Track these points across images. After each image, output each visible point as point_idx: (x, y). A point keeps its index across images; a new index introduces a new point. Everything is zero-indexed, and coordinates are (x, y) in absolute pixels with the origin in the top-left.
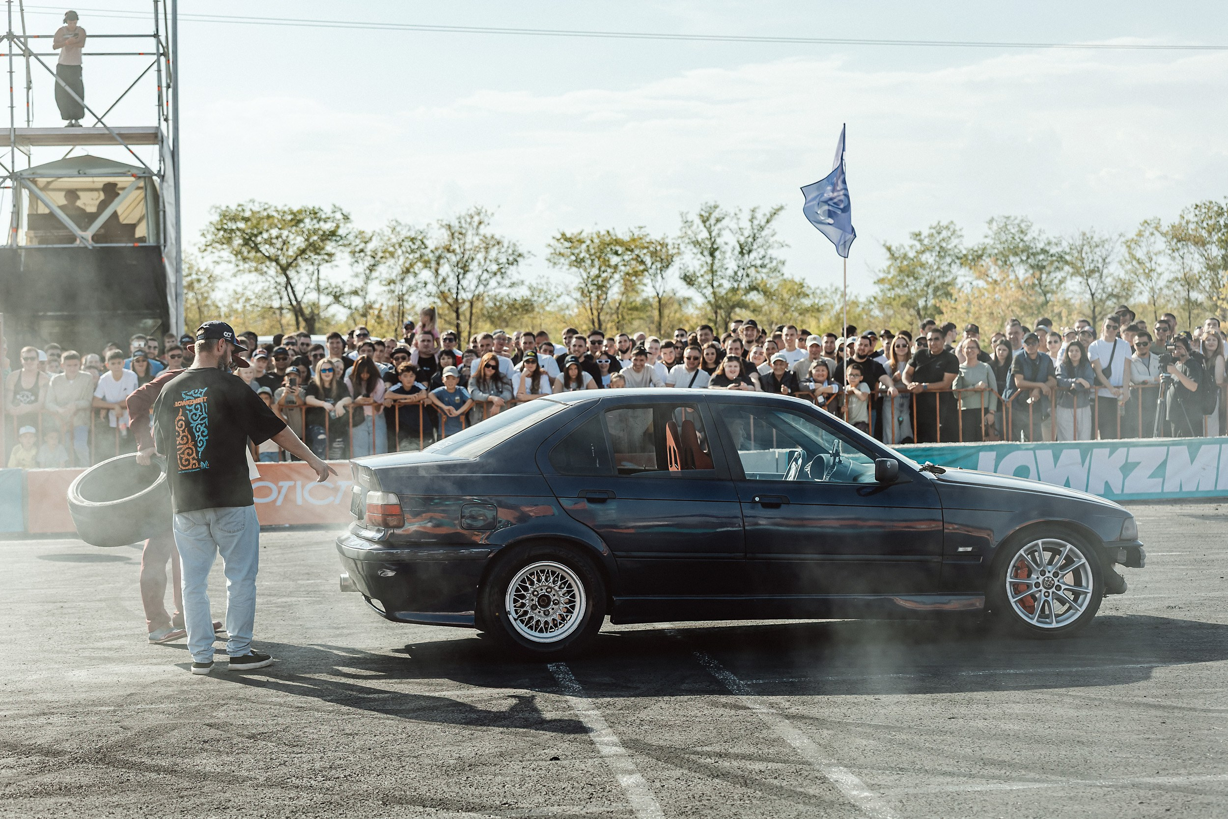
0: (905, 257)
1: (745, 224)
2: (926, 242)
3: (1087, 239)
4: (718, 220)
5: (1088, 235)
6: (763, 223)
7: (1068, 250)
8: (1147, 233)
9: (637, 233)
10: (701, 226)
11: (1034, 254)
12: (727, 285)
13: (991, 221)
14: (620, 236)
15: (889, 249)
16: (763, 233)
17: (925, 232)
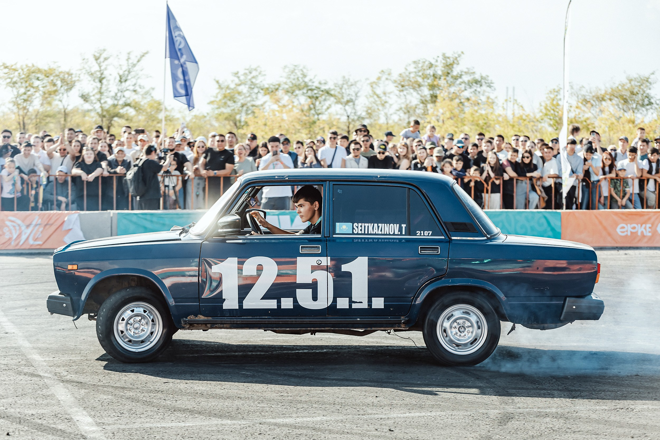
0: (228, 88)
1: (124, 62)
2: (242, 78)
3: (346, 81)
4: (106, 59)
5: (347, 78)
6: (135, 62)
7: (332, 87)
8: (383, 79)
9: (53, 66)
10: (94, 62)
11: (312, 90)
12: (110, 102)
13: (285, 67)
14: (40, 67)
15: (218, 82)
16: (135, 69)
17: (241, 72)
